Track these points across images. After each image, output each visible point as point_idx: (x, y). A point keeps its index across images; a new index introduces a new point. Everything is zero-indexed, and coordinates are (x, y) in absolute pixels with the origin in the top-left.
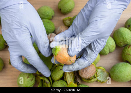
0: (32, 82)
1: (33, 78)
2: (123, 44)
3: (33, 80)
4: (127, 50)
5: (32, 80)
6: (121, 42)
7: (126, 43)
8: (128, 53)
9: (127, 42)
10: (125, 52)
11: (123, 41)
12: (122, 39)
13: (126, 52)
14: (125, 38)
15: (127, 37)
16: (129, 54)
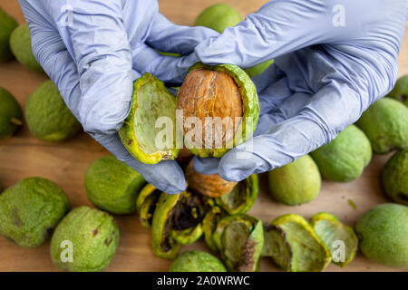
0: (109, 250)
1: (114, 236)
2: (386, 144)
3: (113, 242)
5: (111, 241)
6: (380, 138)
7: (397, 140)
9: (400, 138)
11: (387, 133)
12: (385, 128)
13: (405, 167)
14: (394, 124)
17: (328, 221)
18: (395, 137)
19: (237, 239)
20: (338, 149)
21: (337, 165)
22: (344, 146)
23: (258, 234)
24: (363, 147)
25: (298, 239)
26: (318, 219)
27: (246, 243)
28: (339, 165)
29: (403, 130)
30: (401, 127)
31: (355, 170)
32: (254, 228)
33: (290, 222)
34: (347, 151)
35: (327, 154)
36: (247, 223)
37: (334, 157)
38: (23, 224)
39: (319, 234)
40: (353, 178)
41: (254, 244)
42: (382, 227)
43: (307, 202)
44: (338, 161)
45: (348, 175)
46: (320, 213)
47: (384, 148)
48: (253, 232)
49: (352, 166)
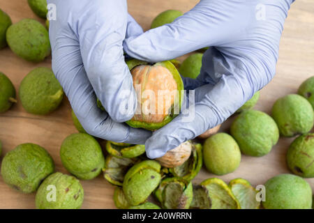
1: (80, 194)
2: (291, 130)
3: (80, 198)
4: (302, 143)
6: (286, 125)
7: (298, 127)
8: (304, 151)
9: (300, 126)
10: (297, 148)
11: (291, 122)
12: (290, 118)
13: (301, 147)
14: (297, 115)
15: (302, 115)
16: (306, 154)
17: (243, 185)
18: (296, 125)
19: (174, 195)
20: (252, 132)
21: (251, 144)
22: (257, 130)
23: (189, 192)
24: (271, 131)
25: (220, 197)
26: (234, 183)
27: (180, 198)
28: (253, 144)
29: (303, 121)
30: (302, 118)
31: (265, 148)
32: (186, 187)
33: (214, 184)
34: (259, 134)
35: (244, 136)
36: (181, 184)
37: (249, 138)
38: (27, 177)
39: (235, 194)
40: (264, 154)
41: (186, 199)
42: (277, 190)
43: (232, 172)
44: (252, 141)
45: (259, 151)
46: (237, 179)
47: (290, 133)
48: (186, 191)
49: (262, 145)
